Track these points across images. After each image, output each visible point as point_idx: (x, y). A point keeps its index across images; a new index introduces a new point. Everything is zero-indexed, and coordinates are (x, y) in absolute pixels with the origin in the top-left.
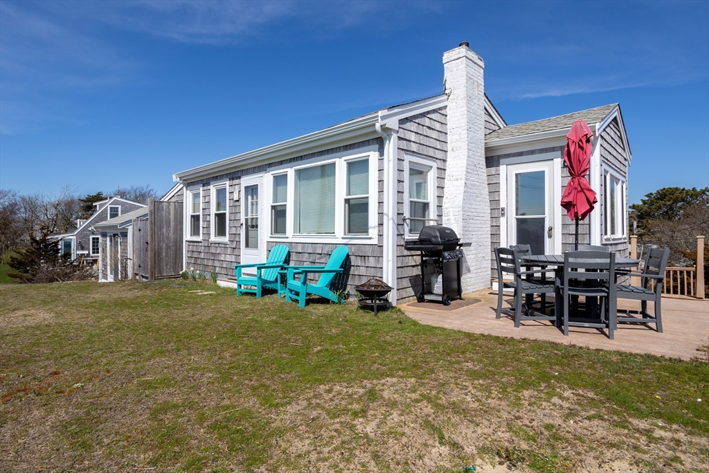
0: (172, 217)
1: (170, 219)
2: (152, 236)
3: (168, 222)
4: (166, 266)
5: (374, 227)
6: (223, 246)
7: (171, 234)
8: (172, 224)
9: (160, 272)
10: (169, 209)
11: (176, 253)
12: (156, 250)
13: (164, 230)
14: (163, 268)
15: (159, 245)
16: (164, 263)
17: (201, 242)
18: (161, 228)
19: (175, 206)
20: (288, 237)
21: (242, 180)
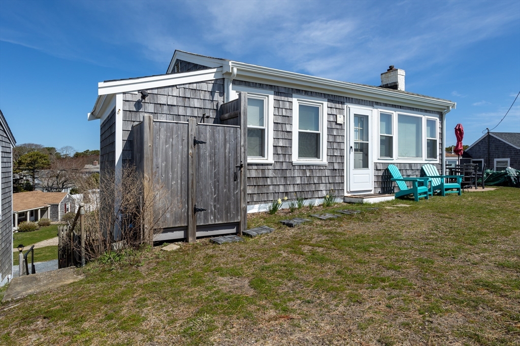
5: (438, 155)
20: (393, 160)
21: (345, 106)
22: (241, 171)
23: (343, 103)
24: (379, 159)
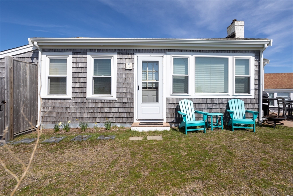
0: (28, 77)
1: (26, 78)
2: (11, 94)
3: (25, 81)
4: (23, 122)
5: (253, 90)
6: (108, 101)
7: (27, 93)
8: (28, 83)
9: (18, 129)
10: (26, 70)
11: (31, 110)
12: (15, 108)
13: (22, 89)
14: (20, 125)
15: (17, 102)
16: (22, 120)
17: (70, 99)
18: (19, 86)
19: (30, 67)
20: (189, 95)
21: (135, 55)
22: (5, 105)
23: (132, 54)
24: (171, 95)
